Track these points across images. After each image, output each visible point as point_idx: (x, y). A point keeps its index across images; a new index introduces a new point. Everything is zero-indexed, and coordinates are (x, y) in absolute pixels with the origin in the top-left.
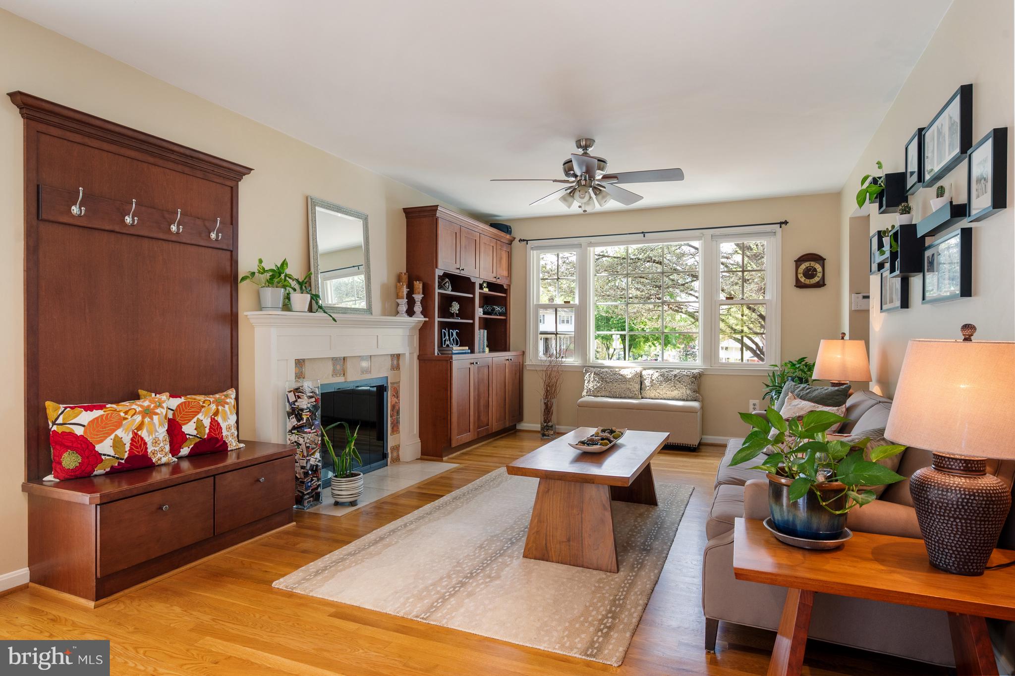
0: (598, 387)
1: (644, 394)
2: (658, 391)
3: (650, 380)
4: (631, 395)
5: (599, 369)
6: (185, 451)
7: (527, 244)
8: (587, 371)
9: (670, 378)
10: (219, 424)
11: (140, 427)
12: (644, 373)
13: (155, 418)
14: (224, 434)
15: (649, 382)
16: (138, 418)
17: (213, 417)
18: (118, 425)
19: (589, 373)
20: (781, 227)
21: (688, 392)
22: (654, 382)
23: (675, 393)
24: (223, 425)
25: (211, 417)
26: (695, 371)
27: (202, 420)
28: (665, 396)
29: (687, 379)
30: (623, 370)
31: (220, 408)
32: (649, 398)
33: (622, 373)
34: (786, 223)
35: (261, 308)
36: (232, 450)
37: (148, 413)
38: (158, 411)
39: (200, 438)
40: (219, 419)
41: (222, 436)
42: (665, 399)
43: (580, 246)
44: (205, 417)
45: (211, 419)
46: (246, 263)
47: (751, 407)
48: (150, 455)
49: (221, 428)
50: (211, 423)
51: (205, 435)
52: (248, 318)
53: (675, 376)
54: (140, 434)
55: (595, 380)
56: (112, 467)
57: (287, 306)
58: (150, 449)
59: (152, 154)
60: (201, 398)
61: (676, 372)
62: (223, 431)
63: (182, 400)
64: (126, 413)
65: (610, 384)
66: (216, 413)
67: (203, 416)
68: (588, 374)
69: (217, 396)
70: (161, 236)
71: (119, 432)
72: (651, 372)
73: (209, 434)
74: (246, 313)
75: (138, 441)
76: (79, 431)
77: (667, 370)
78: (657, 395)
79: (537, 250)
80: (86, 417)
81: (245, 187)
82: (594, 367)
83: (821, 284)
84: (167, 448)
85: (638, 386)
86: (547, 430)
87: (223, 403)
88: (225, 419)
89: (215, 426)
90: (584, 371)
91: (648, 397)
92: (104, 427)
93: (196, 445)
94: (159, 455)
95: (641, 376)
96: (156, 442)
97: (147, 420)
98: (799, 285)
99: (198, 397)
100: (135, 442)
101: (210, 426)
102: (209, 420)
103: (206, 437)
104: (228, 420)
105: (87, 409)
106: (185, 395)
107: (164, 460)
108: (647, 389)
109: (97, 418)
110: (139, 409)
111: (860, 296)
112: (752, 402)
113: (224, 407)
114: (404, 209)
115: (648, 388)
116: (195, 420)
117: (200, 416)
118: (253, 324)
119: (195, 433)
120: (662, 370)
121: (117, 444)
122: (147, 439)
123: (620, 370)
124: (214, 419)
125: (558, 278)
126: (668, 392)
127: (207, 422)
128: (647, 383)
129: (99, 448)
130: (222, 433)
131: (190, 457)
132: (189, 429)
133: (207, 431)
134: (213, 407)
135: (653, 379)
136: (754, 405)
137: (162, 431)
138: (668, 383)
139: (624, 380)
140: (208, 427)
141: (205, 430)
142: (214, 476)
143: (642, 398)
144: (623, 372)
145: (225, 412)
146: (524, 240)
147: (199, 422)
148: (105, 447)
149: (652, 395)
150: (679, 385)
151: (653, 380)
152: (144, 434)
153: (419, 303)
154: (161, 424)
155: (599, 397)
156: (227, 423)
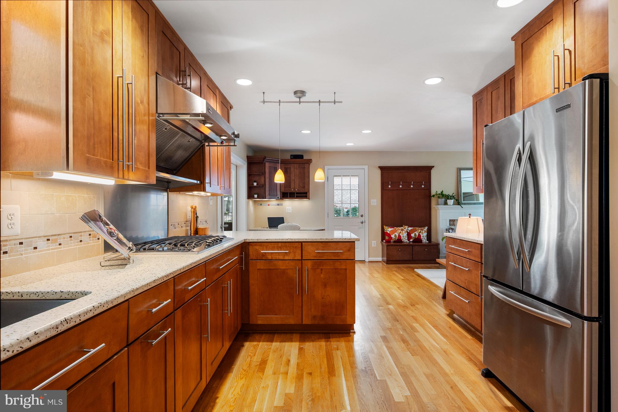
6: (411, 240)
11: (400, 233)
13: (404, 231)
14: (422, 238)
16: (400, 231)
18: (396, 232)
24: (422, 236)
35: (438, 205)
36: (424, 242)
37: (402, 230)
38: (404, 230)
40: (421, 234)
46: (433, 192)
48: (402, 239)
49: (421, 236)
56: (394, 241)
57: (446, 203)
58: (402, 238)
59: (406, 170)
60: (417, 228)
63: (413, 228)
64: (398, 229)
66: (420, 232)
69: (422, 228)
70: (409, 189)
71: (396, 233)
74: (434, 206)
75: (399, 236)
76: (389, 232)
80: (390, 229)
81: (433, 172)
84: (406, 238)
87: (422, 230)
88: (422, 234)
89: (419, 235)
92: (393, 232)
93: (414, 239)
94: (404, 240)
96: (403, 237)
97: (402, 231)
99: (416, 228)
103: (417, 238)
105: (391, 228)
106: (414, 227)
107: (405, 241)
109: (392, 230)
110: (400, 229)
116: (414, 233)
117: (416, 232)
118: (436, 209)
119: (414, 236)
121: (395, 236)
122: (401, 236)
127: (417, 234)
129: (392, 236)
131: (413, 242)
132: (413, 235)
133: (417, 236)
134: (420, 231)
137: (405, 235)
142: (412, 246)
145: (422, 232)
147: (415, 234)
148: (393, 236)
152: (401, 234)
154: (405, 233)
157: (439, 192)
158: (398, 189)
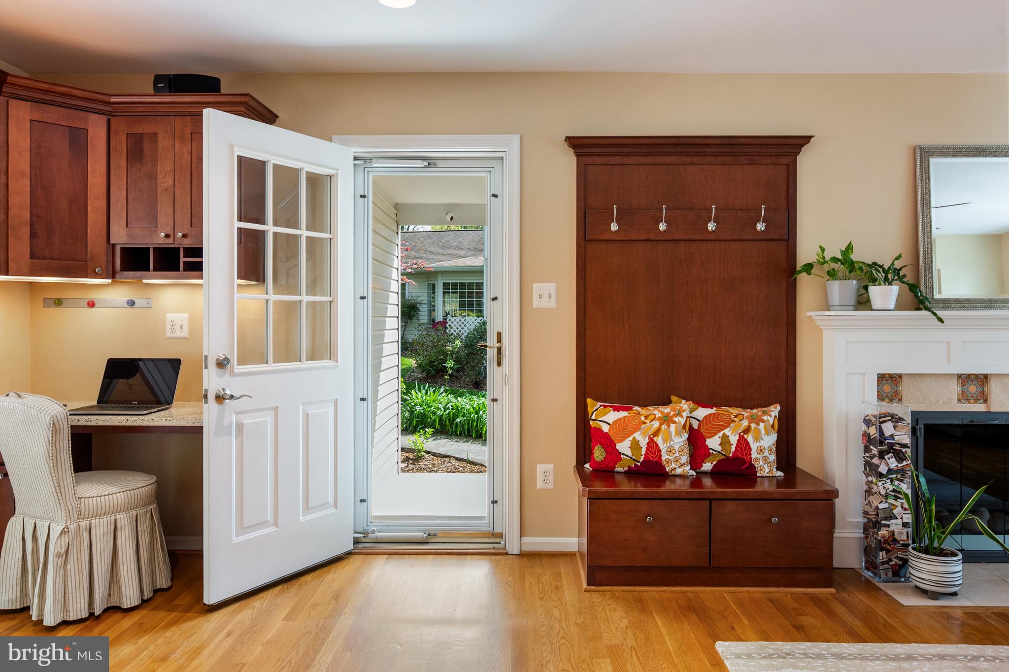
6: (707, 466)
10: (748, 443)
11: (657, 433)
13: (673, 426)
14: (753, 456)
16: (656, 424)
17: (742, 434)
18: (637, 429)
24: (754, 446)
25: (740, 434)
27: (729, 436)
31: (753, 425)
35: (828, 307)
36: (762, 477)
37: (667, 420)
38: (676, 419)
39: (725, 455)
40: (750, 438)
41: (751, 458)
44: (732, 433)
45: (739, 437)
46: (806, 252)
48: (664, 463)
49: (750, 449)
50: (738, 441)
51: (730, 453)
52: (813, 320)
54: (655, 440)
56: (629, 467)
57: (863, 302)
58: (665, 457)
59: (687, 154)
60: (734, 411)
62: (752, 453)
63: (714, 411)
64: (646, 417)
66: (747, 430)
67: (731, 432)
69: (755, 411)
70: (697, 237)
71: (637, 435)
73: (734, 453)
74: (809, 314)
75: (652, 446)
76: (605, 428)
80: (612, 416)
81: (804, 161)
84: (685, 459)
87: (758, 420)
88: (757, 438)
89: (743, 444)
92: (625, 427)
93: (719, 462)
94: (673, 465)
96: (670, 451)
97: (664, 427)
99: (731, 410)
100: (651, 447)
101: (737, 444)
102: (737, 437)
103: (731, 455)
104: (761, 441)
105: (616, 409)
106: (718, 406)
107: (679, 471)
109: (620, 419)
110: (658, 415)
113: (758, 425)
116: (721, 434)
117: (727, 431)
118: (820, 327)
119: (719, 448)
121: (635, 445)
122: (661, 446)
124: (743, 437)
127: (734, 439)
129: (619, 447)
130: (751, 454)
131: (713, 473)
132: (713, 443)
133: (733, 449)
134: (745, 423)
137: (680, 441)
140: (735, 445)
141: (731, 448)
142: (711, 500)
145: (759, 431)
147: (725, 439)
148: (624, 447)
152: (659, 440)
154: (678, 434)
156: (758, 444)
157: (834, 251)
158: (652, 237)
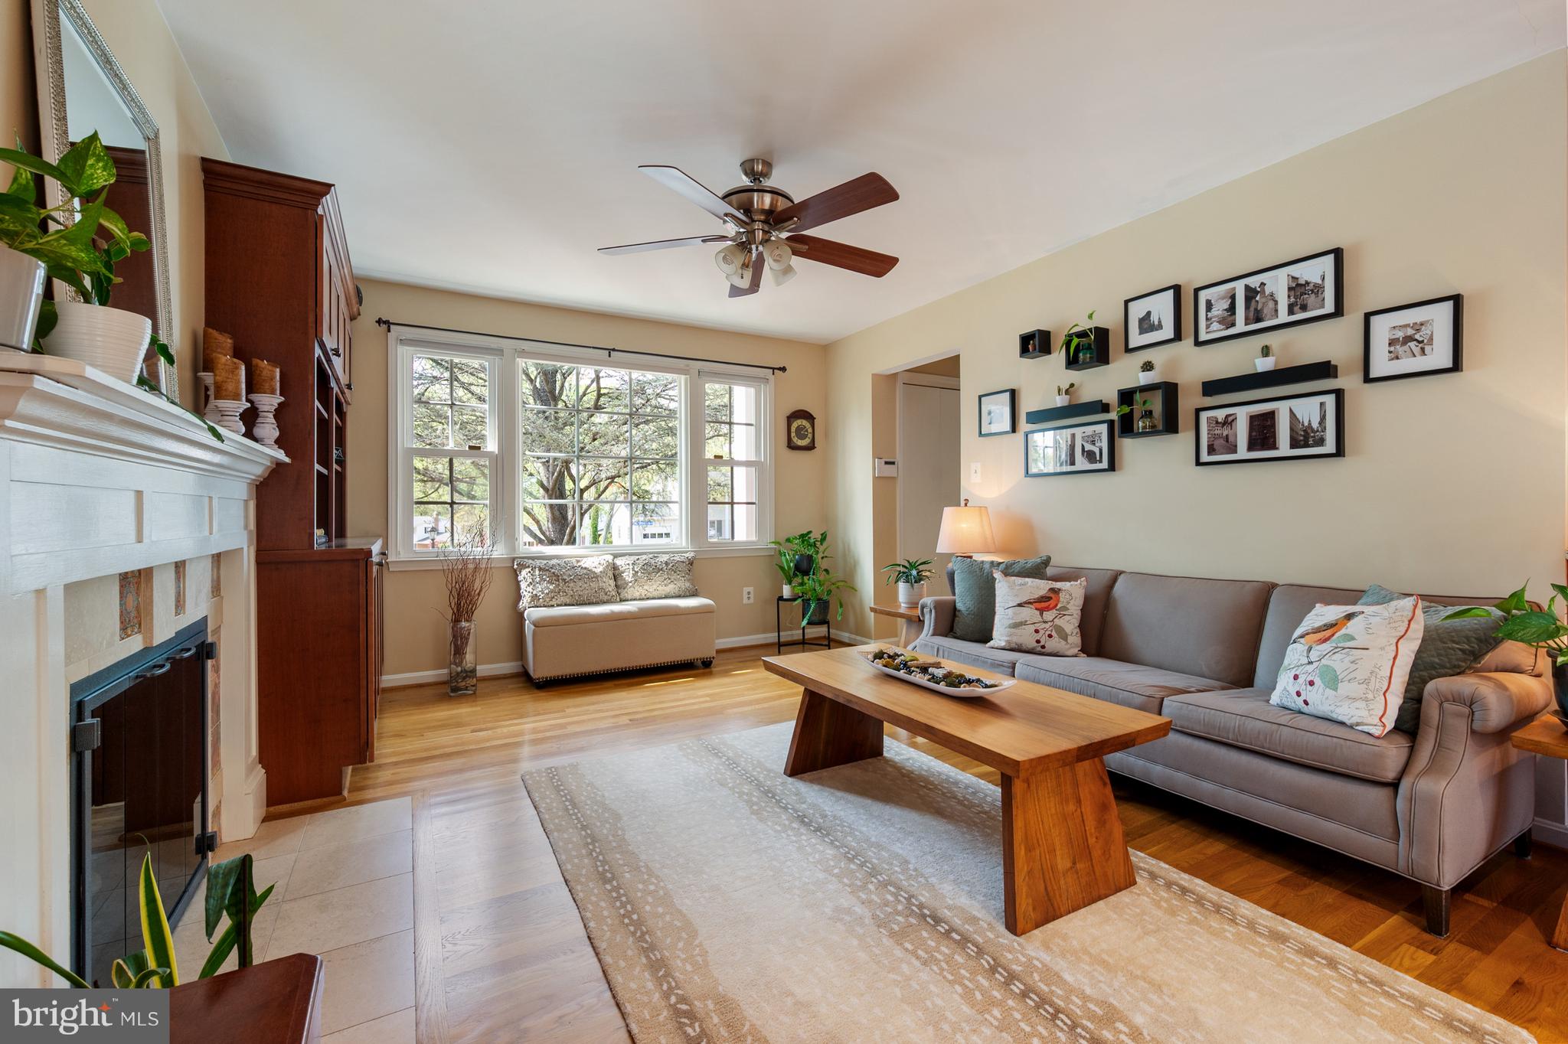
0: (552, 591)
1: (624, 595)
2: (645, 587)
3: (631, 572)
4: (605, 598)
5: (545, 562)
7: (389, 331)
8: (522, 566)
9: (661, 567)
12: (619, 562)
15: (631, 575)
19: (530, 569)
20: (773, 374)
21: (688, 584)
22: (639, 574)
23: (671, 588)
26: (690, 555)
28: (655, 594)
29: (682, 567)
30: (585, 559)
32: (631, 600)
33: (583, 566)
34: (783, 369)
42: (654, 598)
43: (499, 352)
47: (745, 596)
53: (667, 564)
55: (542, 579)
61: (665, 558)
65: (572, 585)
68: (524, 572)
72: (630, 560)
77: (651, 556)
78: (644, 593)
79: (411, 345)
82: (533, 558)
83: (811, 447)
85: (612, 583)
86: (464, 678)
90: (515, 567)
91: (630, 598)
95: (615, 568)
98: (791, 446)
108: (628, 587)
111: (883, 461)
112: (746, 590)
114: (204, 160)
115: (630, 584)
120: (644, 557)
123: (578, 561)
125: (453, 404)
126: (660, 588)
128: (628, 576)
135: (636, 570)
136: (749, 593)
138: (659, 574)
139: (590, 576)
143: (621, 601)
144: (587, 563)
146: (385, 322)
149: (637, 595)
150: (675, 576)
151: (637, 572)
153: (271, 415)
155: (553, 606)
